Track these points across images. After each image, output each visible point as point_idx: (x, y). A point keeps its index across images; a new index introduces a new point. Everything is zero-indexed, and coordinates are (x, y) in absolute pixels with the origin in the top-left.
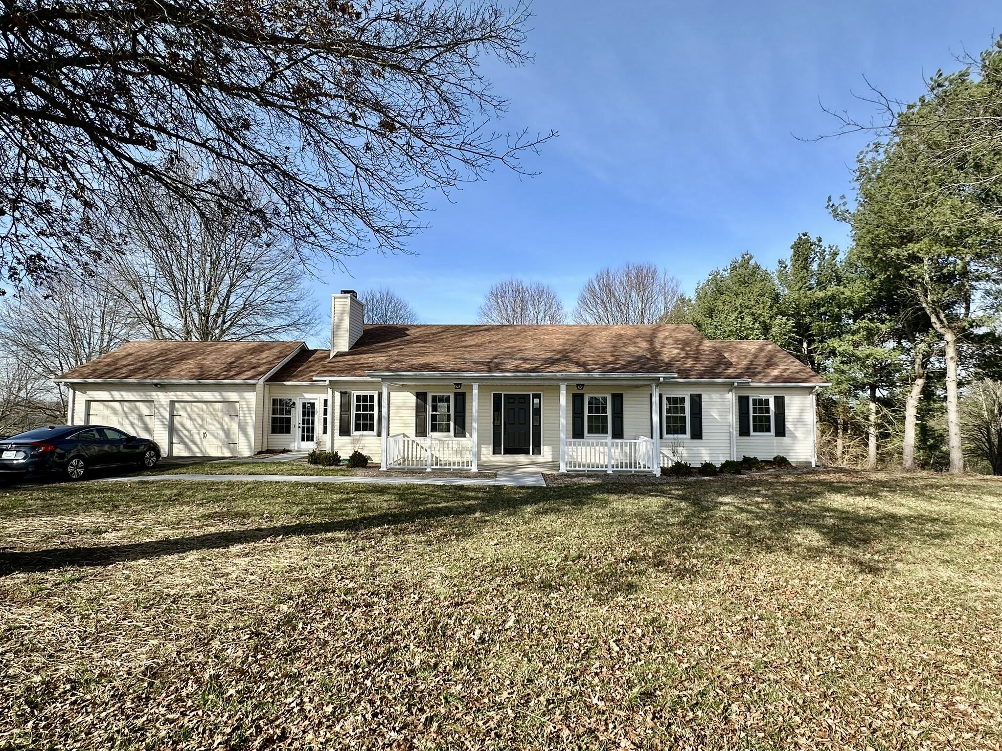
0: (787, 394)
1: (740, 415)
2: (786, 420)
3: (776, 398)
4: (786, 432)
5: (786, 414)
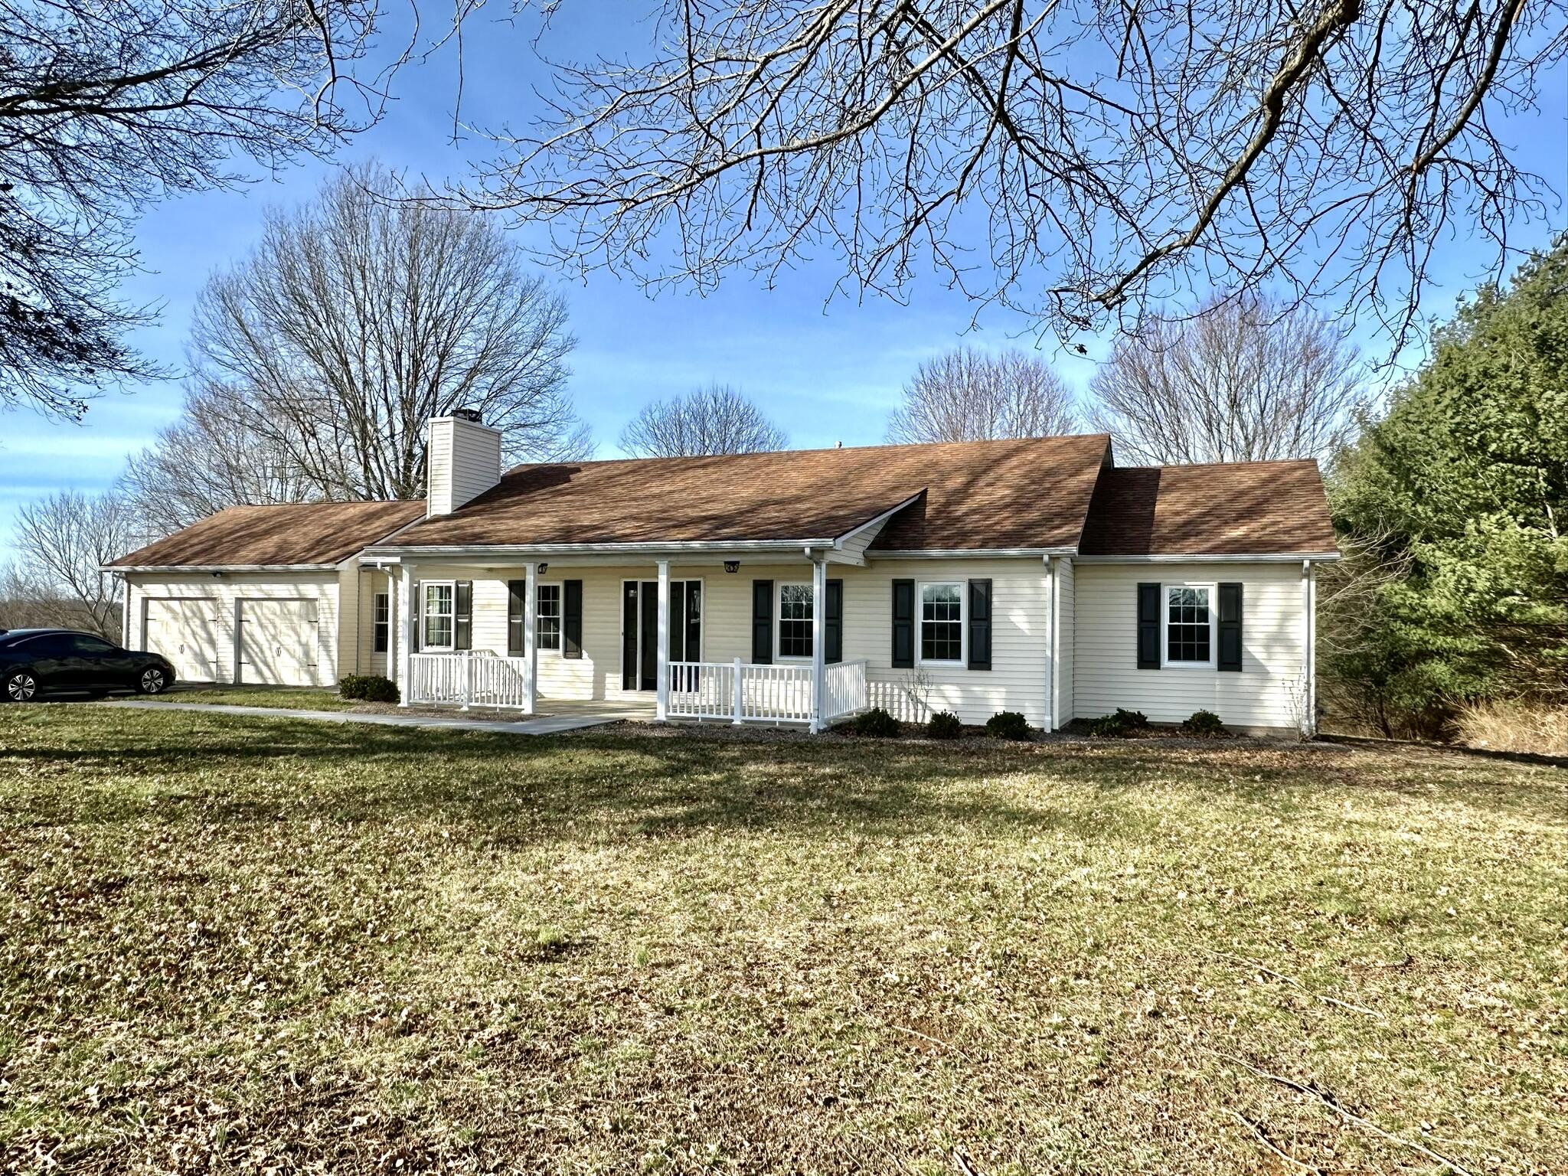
0: (1249, 579)
1: (1139, 625)
2: (1245, 636)
3: (1223, 587)
4: (1245, 662)
5: (1245, 622)
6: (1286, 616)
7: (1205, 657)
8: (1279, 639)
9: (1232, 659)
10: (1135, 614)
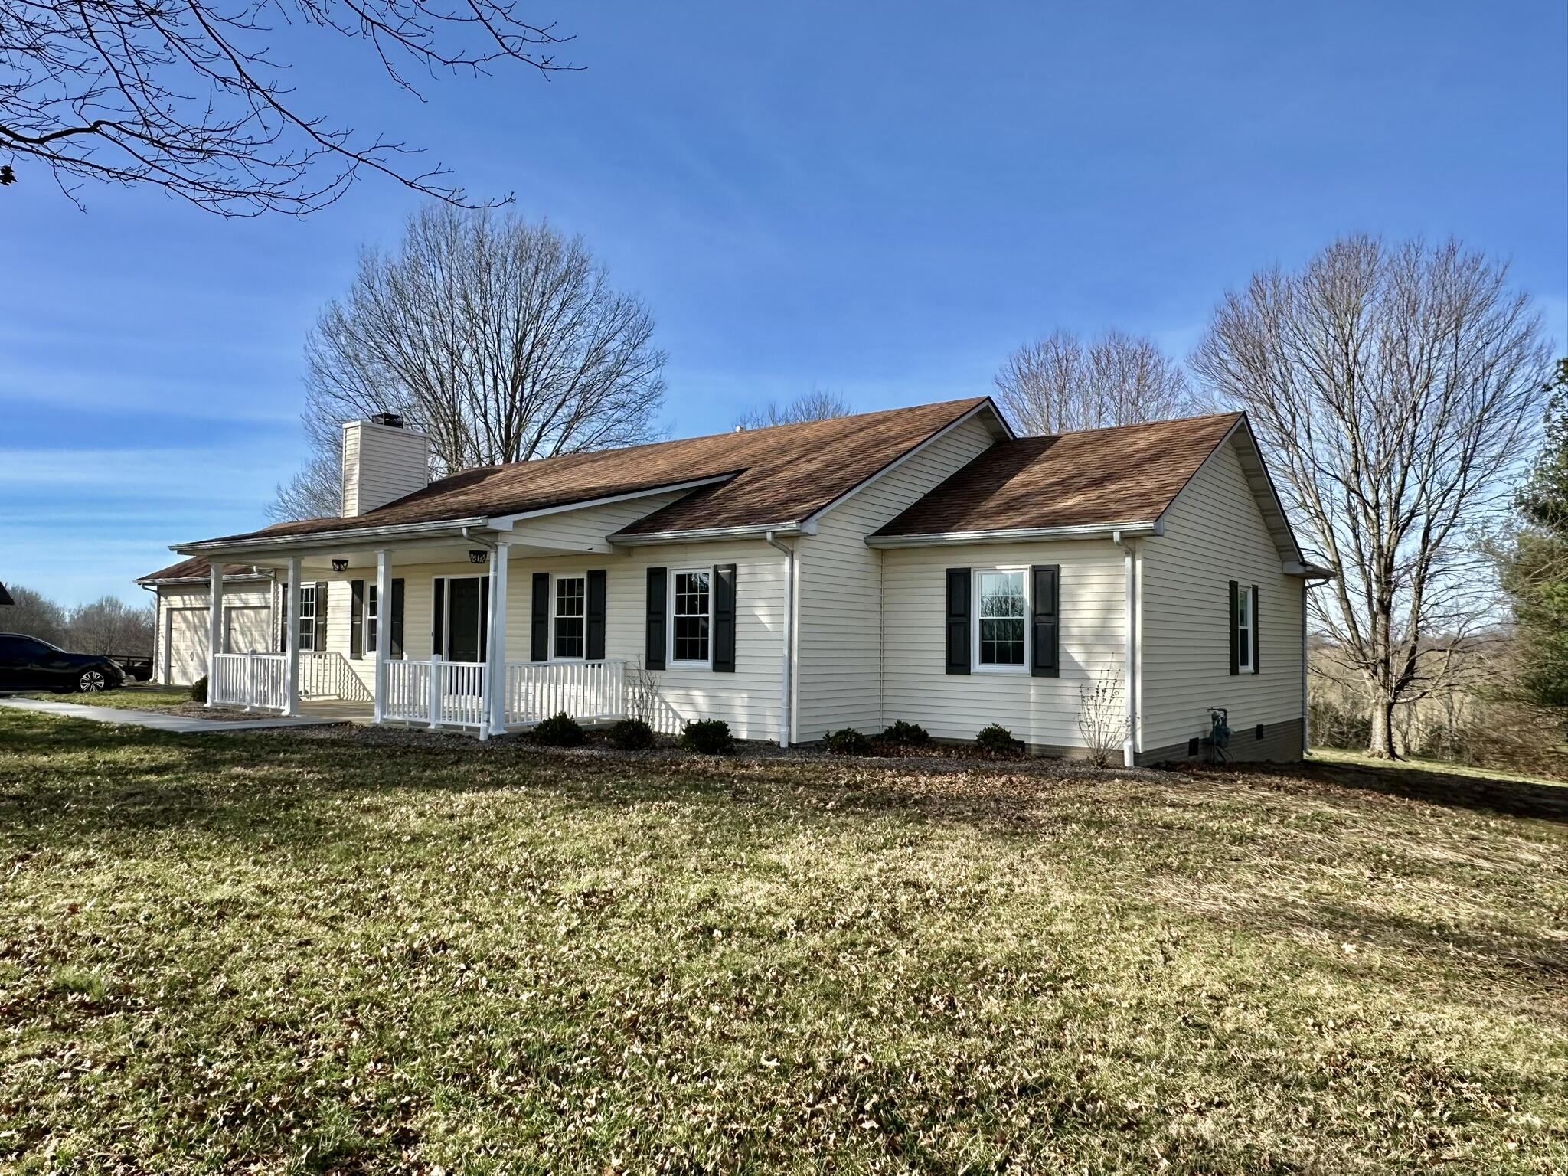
0: (1067, 560)
1: (947, 619)
2: (1062, 632)
3: (1036, 571)
4: (1062, 666)
5: (1062, 615)
6: (1108, 609)
7: (1019, 660)
8: (1102, 636)
9: (1047, 664)
10: (943, 607)
